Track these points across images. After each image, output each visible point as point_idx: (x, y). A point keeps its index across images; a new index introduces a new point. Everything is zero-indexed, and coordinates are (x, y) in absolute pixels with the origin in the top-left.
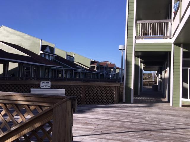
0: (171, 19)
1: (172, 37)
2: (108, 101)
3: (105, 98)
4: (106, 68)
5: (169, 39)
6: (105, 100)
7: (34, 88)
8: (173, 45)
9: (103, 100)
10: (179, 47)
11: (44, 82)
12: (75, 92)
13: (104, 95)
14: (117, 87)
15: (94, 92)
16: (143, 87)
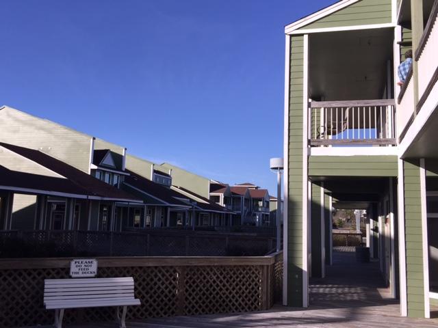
0: (393, 97)
1: (397, 140)
2: (243, 304)
3: (237, 296)
4: (245, 199)
5: (390, 146)
6: (237, 301)
7: (53, 278)
8: (402, 160)
9: (230, 301)
10: (416, 167)
11: (80, 261)
12: (159, 283)
13: (234, 289)
14: (265, 268)
15: (208, 282)
16: (335, 248)
